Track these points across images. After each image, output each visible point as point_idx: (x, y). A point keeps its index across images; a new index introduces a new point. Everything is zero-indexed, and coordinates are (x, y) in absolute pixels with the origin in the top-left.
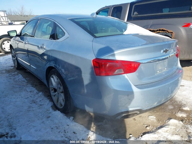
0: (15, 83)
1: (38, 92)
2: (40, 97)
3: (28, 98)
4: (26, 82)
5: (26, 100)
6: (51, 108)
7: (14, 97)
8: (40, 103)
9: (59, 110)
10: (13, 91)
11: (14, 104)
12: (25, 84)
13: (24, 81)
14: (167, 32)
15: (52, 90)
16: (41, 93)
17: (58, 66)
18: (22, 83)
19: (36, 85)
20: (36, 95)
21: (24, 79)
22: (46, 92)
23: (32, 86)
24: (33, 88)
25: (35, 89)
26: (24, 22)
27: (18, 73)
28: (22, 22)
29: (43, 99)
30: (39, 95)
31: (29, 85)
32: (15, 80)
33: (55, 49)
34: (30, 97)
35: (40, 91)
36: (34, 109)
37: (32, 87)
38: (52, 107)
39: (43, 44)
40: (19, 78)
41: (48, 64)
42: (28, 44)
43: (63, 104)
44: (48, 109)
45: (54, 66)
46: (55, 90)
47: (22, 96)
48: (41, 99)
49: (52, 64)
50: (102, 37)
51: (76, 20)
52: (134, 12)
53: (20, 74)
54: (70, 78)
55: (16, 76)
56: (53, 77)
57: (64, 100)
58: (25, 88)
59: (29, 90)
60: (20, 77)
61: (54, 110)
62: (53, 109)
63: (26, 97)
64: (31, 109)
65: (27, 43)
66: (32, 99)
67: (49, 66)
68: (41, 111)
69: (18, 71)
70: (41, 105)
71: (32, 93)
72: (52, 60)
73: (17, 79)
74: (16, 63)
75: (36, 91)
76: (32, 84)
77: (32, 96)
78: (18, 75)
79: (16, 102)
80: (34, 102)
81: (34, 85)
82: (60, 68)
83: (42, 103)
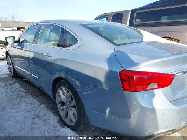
0: (13, 94)
1: (39, 104)
2: (43, 110)
3: (29, 111)
4: (25, 92)
5: (28, 115)
6: (58, 124)
7: (14, 111)
8: (44, 118)
9: (68, 126)
10: (12, 104)
11: (14, 119)
12: (23, 94)
13: (22, 91)
14: (173, 39)
15: (59, 103)
16: (43, 105)
17: (70, 78)
18: (20, 93)
19: (36, 96)
20: (38, 108)
21: (22, 89)
22: (49, 104)
23: (32, 97)
24: (34, 99)
25: (36, 100)
26: (14, 28)
27: (15, 82)
28: (13, 28)
29: (46, 113)
30: (42, 108)
31: (29, 96)
32: (12, 90)
33: (66, 58)
34: (31, 111)
35: (41, 102)
36: (38, 125)
37: (32, 99)
38: (58, 122)
39: (49, 52)
40: (16, 88)
41: (56, 74)
42: (30, 51)
43: (74, 120)
44: (54, 126)
45: (64, 77)
46: (63, 104)
47: (22, 109)
48: (44, 113)
49: (62, 75)
50: (123, 44)
51: (88, 26)
52: (136, 19)
53: (17, 83)
54: (87, 91)
55: (13, 85)
56: (61, 89)
57: (77, 116)
58: (24, 99)
59: (29, 102)
60: (17, 86)
61: (62, 126)
62: (60, 125)
63: (27, 111)
64: (35, 126)
65: (28, 50)
66: (34, 113)
67: (58, 77)
68: (47, 128)
69: (14, 80)
70: (45, 120)
71: (33, 105)
72: (62, 71)
73: (14, 88)
74: (12, 71)
75: (37, 103)
76: (31, 95)
77: (33, 109)
78: (14, 84)
79: (16, 117)
80: (37, 116)
81: (34, 96)
82: (73, 79)
83: (47, 118)
